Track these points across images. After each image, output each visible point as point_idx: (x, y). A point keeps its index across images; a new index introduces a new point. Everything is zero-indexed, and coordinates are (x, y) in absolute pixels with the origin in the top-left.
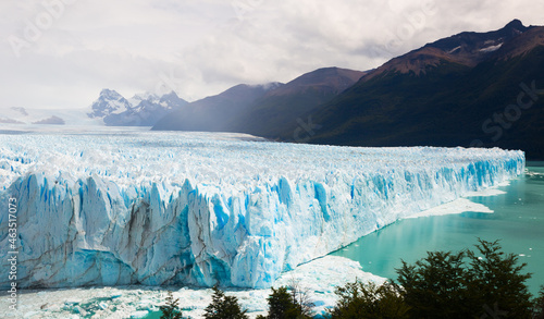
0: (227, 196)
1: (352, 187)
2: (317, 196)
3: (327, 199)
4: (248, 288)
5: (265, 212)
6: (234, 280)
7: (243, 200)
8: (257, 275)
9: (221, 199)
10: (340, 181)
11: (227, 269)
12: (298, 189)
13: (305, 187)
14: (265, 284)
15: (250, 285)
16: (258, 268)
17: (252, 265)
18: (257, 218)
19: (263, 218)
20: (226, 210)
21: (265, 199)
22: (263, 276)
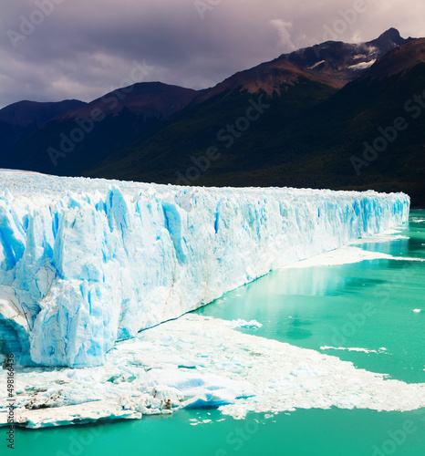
0: (21, 214)
1: (217, 216)
2: (167, 225)
3: (183, 230)
4: (61, 367)
5: (89, 240)
6: (36, 355)
7: (50, 219)
8: (78, 345)
9: (10, 217)
10: (200, 204)
11: (22, 336)
12: (138, 209)
13: (149, 207)
14: (90, 358)
15: (64, 362)
16: (80, 332)
17: (68, 329)
18: (76, 249)
19: (86, 251)
20: (19, 235)
21: (88, 217)
22: (88, 345)
